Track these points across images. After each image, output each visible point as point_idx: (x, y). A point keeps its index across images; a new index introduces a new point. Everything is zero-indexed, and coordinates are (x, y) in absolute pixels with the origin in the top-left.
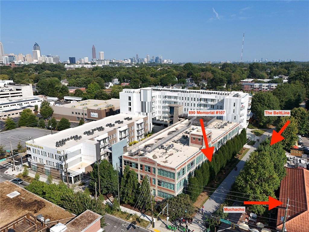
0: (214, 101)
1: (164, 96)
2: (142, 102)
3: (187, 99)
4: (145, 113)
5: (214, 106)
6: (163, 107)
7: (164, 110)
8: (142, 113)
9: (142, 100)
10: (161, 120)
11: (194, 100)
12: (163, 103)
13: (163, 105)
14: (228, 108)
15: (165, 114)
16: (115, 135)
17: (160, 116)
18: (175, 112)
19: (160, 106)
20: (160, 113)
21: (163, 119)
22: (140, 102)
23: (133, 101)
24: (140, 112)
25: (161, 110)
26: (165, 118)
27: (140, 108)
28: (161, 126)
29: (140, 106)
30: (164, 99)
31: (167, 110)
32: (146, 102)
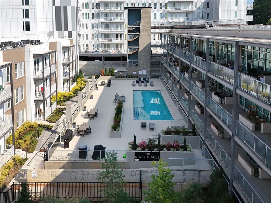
0: (189, 7)
1: (95, 4)
2: (58, 9)
6: (92, 25)
7: (95, 31)
8: (56, 33)
9: (58, 4)
12: (93, 18)
13: (93, 23)
14: (226, 9)
15: (98, 39)
16: (21, 69)
17: (87, 45)
18: (143, 19)
19: (87, 24)
20: (87, 39)
21: (94, 49)
22: (53, 9)
23: (35, 6)
24: (52, 31)
25: (89, 32)
26: (98, 47)
27: (53, 22)
28: (97, 62)
29: (53, 19)
30: (95, 11)
31: (101, 30)
32: (68, 7)
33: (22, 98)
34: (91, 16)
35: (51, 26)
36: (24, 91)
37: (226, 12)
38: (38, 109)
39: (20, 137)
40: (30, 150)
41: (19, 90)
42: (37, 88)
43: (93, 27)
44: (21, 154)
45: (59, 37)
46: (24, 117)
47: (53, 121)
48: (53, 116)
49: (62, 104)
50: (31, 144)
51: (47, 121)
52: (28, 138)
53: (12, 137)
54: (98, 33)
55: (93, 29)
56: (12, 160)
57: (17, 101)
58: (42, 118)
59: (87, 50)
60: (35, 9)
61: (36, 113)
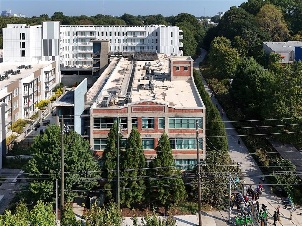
0: (143, 34)
1: (75, 32)
2: (45, 41)
3: (109, 34)
4: (51, 58)
5: (143, 40)
7: (75, 52)
8: (44, 58)
9: (45, 38)
10: (70, 66)
11: (119, 35)
12: (73, 42)
13: (73, 46)
14: (165, 39)
15: (77, 57)
16: (17, 92)
17: (69, 62)
18: (103, 49)
19: (69, 47)
20: (69, 57)
21: (74, 64)
22: (41, 41)
23: (29, 40)
24: (41, 56)
25: (71, 52)
26: (77, 63)
27: (42, 50)
28: (75, 75)
29: (42, 48)
30: (75, 37)
31: (79, 51)
32: (52, 40)
33: (17, 107)
34: (72, 41)
35: (41, 52)
36: (18, 103)
37: (165, 41)
38: (26, 112)
39: (15, 127)
40: (20, 132)
41: (15, 103)
42: (25, 100)
43: (73, 48)
44: (15, 134)
45: (46, 60)
46: (18, 117)
47: (34, 118)
48: (34, 115)
49: (41, 108)
50: (20, 130)
51: (31, 119)
52: (19, 127)
53: (11, 127)
54: (77, 53)
55: (74, 50)
56: (11, 136)
57: (14, 109)
58: (28, 117)
59: (69, 66)
60: (29, 42)
61: (25, 114)
